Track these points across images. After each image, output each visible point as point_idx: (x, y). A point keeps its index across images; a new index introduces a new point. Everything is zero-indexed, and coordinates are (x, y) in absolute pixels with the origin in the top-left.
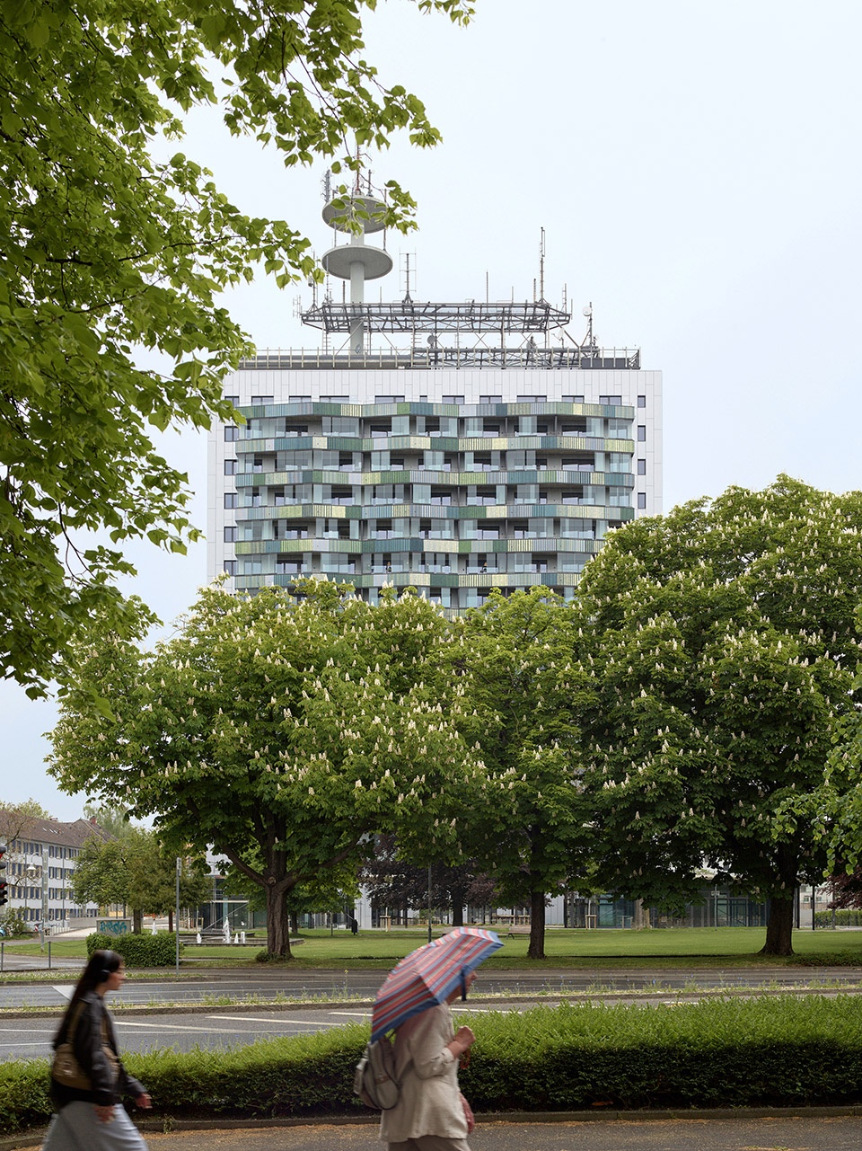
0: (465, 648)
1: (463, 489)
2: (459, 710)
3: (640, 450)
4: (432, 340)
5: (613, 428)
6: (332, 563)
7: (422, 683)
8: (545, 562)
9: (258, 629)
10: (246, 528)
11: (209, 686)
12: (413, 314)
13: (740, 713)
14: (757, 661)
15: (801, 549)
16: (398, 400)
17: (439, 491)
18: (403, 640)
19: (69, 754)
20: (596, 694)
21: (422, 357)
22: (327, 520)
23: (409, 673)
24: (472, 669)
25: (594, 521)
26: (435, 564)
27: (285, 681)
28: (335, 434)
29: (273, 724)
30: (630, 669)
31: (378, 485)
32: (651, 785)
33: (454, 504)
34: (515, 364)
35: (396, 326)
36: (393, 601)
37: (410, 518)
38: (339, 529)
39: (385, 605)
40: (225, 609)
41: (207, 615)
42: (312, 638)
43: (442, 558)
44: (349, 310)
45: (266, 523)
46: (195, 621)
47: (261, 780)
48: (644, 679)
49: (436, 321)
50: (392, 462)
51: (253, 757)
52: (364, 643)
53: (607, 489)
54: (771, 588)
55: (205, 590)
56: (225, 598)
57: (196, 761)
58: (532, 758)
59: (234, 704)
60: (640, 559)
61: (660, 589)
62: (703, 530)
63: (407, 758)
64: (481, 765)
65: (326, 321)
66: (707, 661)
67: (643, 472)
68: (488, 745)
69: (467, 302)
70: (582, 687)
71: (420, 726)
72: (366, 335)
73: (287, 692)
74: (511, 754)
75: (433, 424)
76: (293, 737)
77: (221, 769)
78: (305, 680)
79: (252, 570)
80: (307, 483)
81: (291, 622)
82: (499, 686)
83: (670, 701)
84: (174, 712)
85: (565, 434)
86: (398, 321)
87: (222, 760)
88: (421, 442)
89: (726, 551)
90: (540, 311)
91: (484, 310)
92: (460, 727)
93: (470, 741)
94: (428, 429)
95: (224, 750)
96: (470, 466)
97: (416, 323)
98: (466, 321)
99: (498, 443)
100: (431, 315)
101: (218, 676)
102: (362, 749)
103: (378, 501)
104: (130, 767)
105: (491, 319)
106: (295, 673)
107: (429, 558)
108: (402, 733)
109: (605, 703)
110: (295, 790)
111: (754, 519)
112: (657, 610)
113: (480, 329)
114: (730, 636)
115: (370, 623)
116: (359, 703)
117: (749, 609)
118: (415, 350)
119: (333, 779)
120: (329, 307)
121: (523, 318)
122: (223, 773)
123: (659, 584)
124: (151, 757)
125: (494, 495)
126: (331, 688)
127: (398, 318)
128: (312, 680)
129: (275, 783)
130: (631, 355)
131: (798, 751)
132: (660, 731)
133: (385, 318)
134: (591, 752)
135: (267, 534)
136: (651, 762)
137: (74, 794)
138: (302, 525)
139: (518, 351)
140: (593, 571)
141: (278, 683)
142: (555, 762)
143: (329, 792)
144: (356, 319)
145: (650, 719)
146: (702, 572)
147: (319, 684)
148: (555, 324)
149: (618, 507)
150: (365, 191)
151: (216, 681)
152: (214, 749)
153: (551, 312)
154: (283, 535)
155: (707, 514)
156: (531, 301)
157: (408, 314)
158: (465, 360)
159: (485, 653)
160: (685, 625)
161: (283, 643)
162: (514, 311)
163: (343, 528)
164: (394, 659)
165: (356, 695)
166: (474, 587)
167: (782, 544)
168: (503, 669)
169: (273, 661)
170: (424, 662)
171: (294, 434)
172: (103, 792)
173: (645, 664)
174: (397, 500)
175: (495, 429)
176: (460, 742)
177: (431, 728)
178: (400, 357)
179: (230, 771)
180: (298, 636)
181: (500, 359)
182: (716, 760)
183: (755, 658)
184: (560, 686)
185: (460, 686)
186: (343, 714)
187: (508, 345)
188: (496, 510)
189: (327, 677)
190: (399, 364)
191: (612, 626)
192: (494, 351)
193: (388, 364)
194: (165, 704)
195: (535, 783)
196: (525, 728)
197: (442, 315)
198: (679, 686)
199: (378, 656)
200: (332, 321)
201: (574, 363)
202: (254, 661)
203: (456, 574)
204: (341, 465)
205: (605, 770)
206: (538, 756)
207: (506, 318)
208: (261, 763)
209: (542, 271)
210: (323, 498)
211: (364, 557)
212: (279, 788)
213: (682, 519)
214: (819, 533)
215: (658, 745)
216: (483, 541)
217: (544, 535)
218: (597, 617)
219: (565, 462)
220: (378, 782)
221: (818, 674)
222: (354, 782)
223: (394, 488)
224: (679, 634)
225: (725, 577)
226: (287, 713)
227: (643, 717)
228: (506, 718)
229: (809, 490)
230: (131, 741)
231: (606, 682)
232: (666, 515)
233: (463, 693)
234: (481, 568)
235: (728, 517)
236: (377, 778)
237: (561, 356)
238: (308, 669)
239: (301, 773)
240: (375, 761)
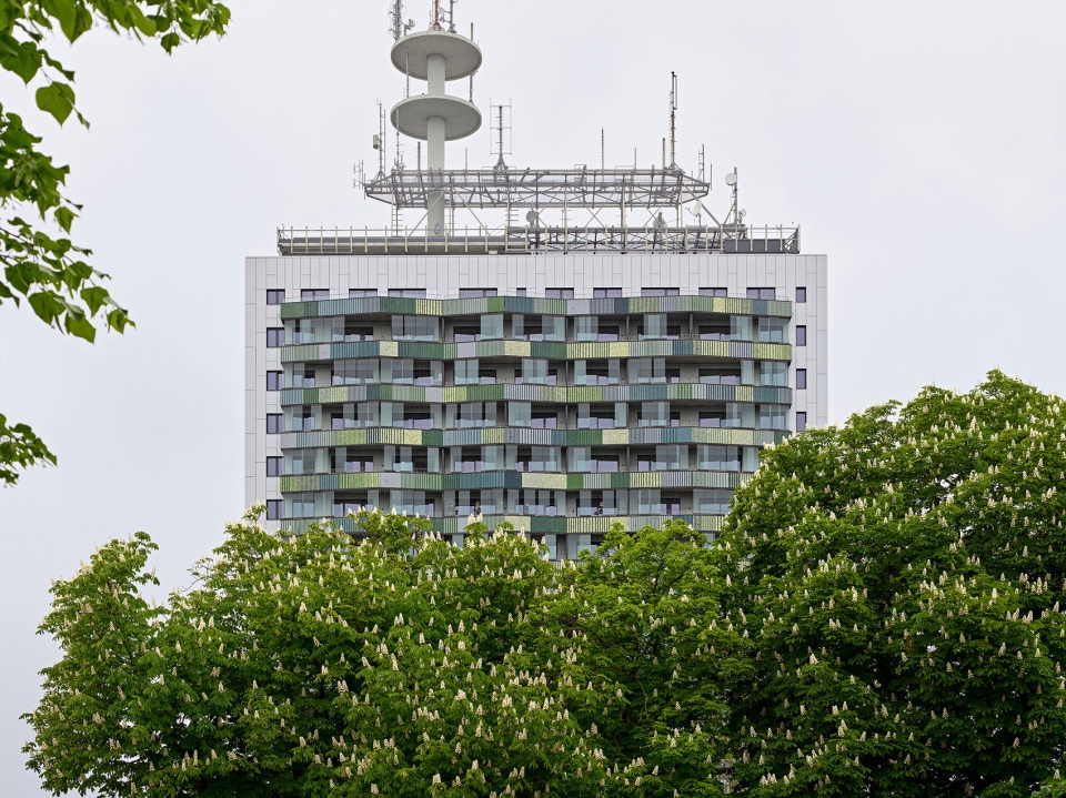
0: (577, 601)
1: (573, 408)
2: (570, 682)
3: (800, 357)
4: (532, 216)
5: (765, 329)
6: (405, 502)
7: (521, 646)
8: (678, 501)
9: (305, 577)
10: (295, 458)
11: (239, 651)
12: (508, 184)
13: (941, 684)
14: (964, 615)
15: (1022, 468)
16: (488, 293)
17: (541, 410)
18: (495, 591)
19: (55, 741)
20: (751, 660)
21: (519, 239)
22: (398, 448)
23: (503, 636)
24: (585, 630)
25: (741, 449)
26: (537, 503)
27: (340, 644)
28: (409, 338)
29: (325, 702)
30: (795, 628)
31: (464, 403)
32: (823, 780)
33: (561, 427)
34: (638, 248)
35: (486, 199)
36: (481, 540)
37: (504, 445)
38: (414, 459)
39: (472, 545)
40: (261, 551)
41: (236, 559)
42: (375, 589)
43: (545, 497)
44: (425, 179)
45: (320, 452)
46: (223, 568)
47: (309, 775)
48: (814, 639)
49: (537, 193)
50: (482, 373)
51: (297, 744)
52: (443, 594)
53: (757, 407)
54: (982, 520)
55: (235, 526)
56: (260, 537)
57: (223, 751)
58: (664, 745)
59: (273, 674)
60: (806, 485)
61: (834, 522)
62: (889, 446)
63: (501, 744)
64: (599, 754)
65: (396, 193)
66: (896, 617)
67: (803, 385)
68: (608, 729)
69: (577, 167)
70: (730, 652)
71: (518, 703)
72: (447, 211)
73: (343, 659)
74: (638, 740)
75: (533, 324)
76: (350, 718)
77: (256, 761)
78: (367, 643)
79: (303, 512)
80: (372, 401)
81: (347, 567)
82: (621, 650)
83: (847, 670)
84: (194, 685)
85: (703, 336)
86: (489, 193)
87: (258, 749)
88: (519, 347)
89: (922, 473)
90: (670, 179)
91: (599, 179)
92: (571, 705)
93: (584, 724)
94: (528, 330)
95: (259, 735)
96: (581, 378)
97: (512, 196)
98: (575, 192)
99: (618, 348)
100: (531, 184)
101: (252, 639)
102: (441, 733)
103: (463, 423)
104: (137, 757)
105: (608, 189)
106: (353, 634)
107: (529, 496)
108: (495, 713)
109: (761, 674)
110: (353, 788)
111: (958, 429)
112: (832, 549)
113: (593, 203)
114: (928, 583)
115: (451, 569)
116: (438, 673)
117: (953, 547)
118: (510, 231)
119: (404, 773)
120: (401, 175)
121: (649, 189)
122: (259, 766)
123: (833, 516)
124: (163, 745)
125: (612, 415)
126: (400, 653)
127: (489, 189)
128: (376, 643)
129: (327, 779)
130: (787, 235)
131: (1019, 735)
132: (835, 708)
133: (471, 189)
134: (744, 737)
135: (322, 466)
136: (823, 749)
137: (62, 794)
138: (365, 454)
139: (642, 230)
140: (745, 500)
141: (331, 648)
142: (696, 749)
143: (398, 789)
144: (435, 190)
145: (822, 693)
146: (890, 499)
147: (384, 648)
148: (689, 196)
149: (771, 430)
150: (446, 26)
151: (250, 646)
152: (246, 735)
153: (685, 181)
154: (342, 466)
155: (894, 425)
156: (659, 167)
157: (501, 183)
158: (575, 242)
159: (602, 606)
160: (867, 569)
161: (337, 595)
162: (637, 179)
163: (419, 457)
164: (484, 616)
165: (433, 662)
166: (586, 534)
167: (994, 462)
168: (627, 628)
169: (324, 618)
170: (524, 620)
171: (356, 338)
172: (101, 791)
173: (815, 620)
174: (488, 423)
175: (614, 330)
176: (571, 723)
177: (533, 704)
178: (491, 239)
179: (267, 763)
180: (358, 586)
181: (619, 241)
182: (909, 746)
183: (961, 612)
184: (702, 650)
185: (569, 651)
186: (417, 688)
187: (630, 224)
188: (615, 435)
189: (395, 640)
190: (490, 248)
191: (770, 572)
192: (612, 231)
193: (476, 248)
194: (182, 675)
195: (670, 778)
196: (656, 707)
197: (545, 184)
198: (860, 650)
199: (463, 613)
200: (403, 193)
201: (714, 246)
202: (299, 619)
203: (564, 517)
204: (416, 377)
205: (762, 760)
206: (673, 743)
207: (627, 189)
208: (308, 752)
209: (673, 128)
210: (393, 420)
211: (446, 494)
212: (332, 785)
213: (863, 431)
214: (1046, 446)
215: (833, 726)
216: (598, 476)
217: (676, 466)
218: (751, 560)
219: (703, 373)
220: (463, 776)
221: (1045, 633)
222: (430, 777)
223: (484, 407)
224: (860, 581)
225: (920, 506)
226: (343, 686)
227: (813, 690)
228: (630, 692)
229: (1031, 391)
230: (137, 723)
231: (763, 645)
232: (841, 427)
233: (575, 659)
234: (595, 509)
235: (923, 427)
236: (461, 771)
237: (698, 237)
238: (371, 629)
239: (362, 765)
240: (458, 749)
